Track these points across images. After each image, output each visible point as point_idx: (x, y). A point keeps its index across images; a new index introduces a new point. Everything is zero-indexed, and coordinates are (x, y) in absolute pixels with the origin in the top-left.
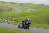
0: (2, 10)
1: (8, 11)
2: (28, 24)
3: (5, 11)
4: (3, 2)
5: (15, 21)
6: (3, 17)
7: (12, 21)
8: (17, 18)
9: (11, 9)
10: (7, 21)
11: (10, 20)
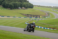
0: (38, 15)
1: (45, 17)
2: (32, 27)
3: (41, 17)
4: (39, 6)
5: (54, 28)
6: (39, 24)
7: (50, 28)
8: (56, 25)
9: (48, 14)
10: (44, 28)
11: (47, 27)
